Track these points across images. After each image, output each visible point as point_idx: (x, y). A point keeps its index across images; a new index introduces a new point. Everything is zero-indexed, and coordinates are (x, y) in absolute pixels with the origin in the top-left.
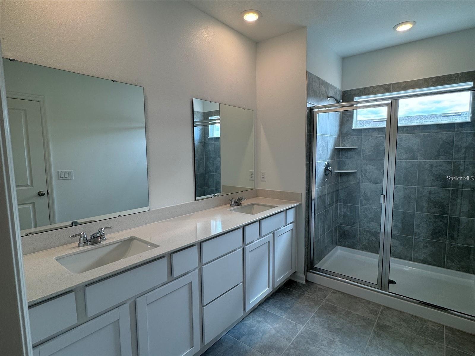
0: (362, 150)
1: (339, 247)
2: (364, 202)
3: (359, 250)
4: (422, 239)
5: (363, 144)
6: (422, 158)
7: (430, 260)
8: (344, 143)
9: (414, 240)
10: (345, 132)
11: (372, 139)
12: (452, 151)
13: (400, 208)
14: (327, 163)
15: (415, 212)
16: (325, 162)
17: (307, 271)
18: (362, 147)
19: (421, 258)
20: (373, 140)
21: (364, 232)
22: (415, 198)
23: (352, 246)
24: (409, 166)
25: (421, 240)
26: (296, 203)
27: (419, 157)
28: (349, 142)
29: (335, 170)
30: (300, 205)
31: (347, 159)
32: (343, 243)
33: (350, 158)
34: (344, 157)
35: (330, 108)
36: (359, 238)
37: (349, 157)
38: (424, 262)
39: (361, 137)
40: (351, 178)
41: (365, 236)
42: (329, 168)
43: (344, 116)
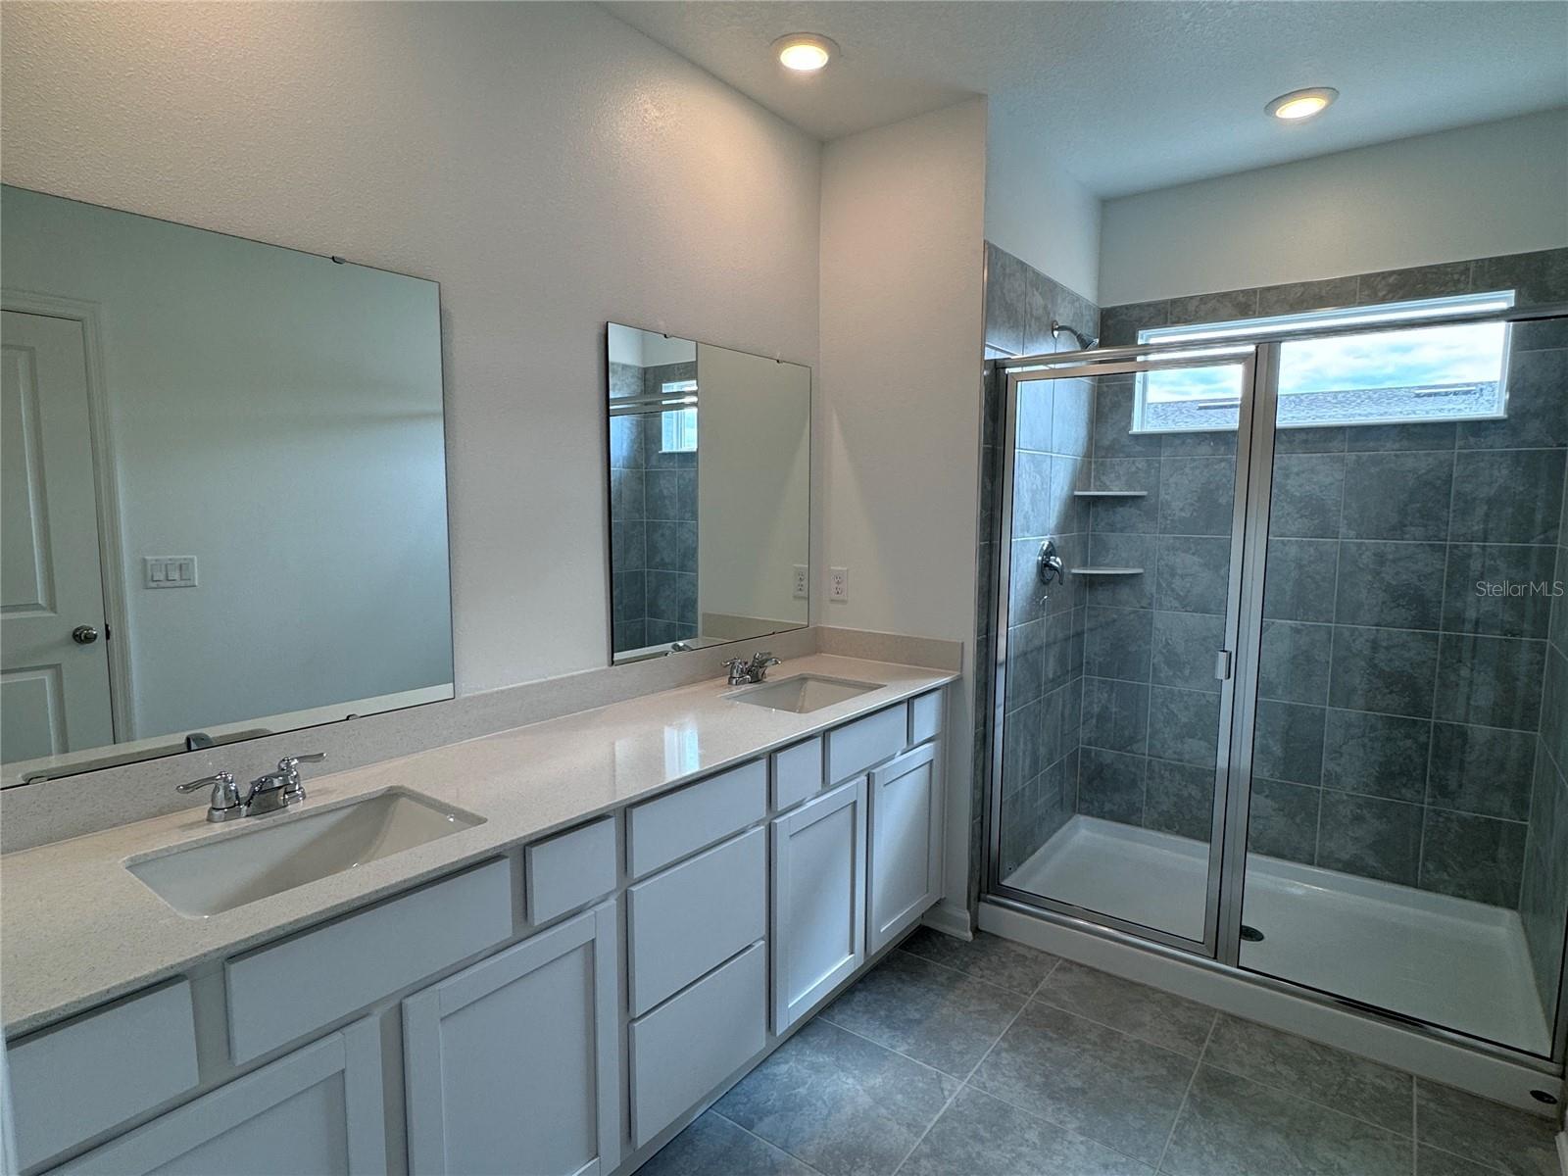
0: (1162, 503)
1: (1081, 819)
2: (1165, 672)
3: (1146, 827)
4: (1347, 795)
5: (1164, 484)
6: (1352, 533)
7: (1371, 861)
8: (1104, 478)
9: (1323, 797)
10: (1106, 443)
11: (1192, 469)
12: (1445, 514)
13: (1280, 692)
14: (1047, 543)
15: (1327, 707)
16: (1042, 540)
17: (979, 899)
18: (1162, 492)
19: (1345, 856)
20: (1197, 472)
21: (1166, 770)
22: (1328, 662)
23: (1127, 816)
24: (1310, 556)
25: (1345, 798)
26: (946, 675)
27: (1343, 530)
28: (1118, 477)
29: (1073, 567)
30: (957, 683)
31: (1113, 531)
32: (1096, 804)
33: (1122, 531)
34: (1103, 524)
35: (1058, 366)
36: (1148, 791)
37: (1118, 526)
38: (1352, 867)
39: (1159, 463)
40: (1124, 593)
41: (1166, 783)
42: (1055, 561)
43: (1105, 389)
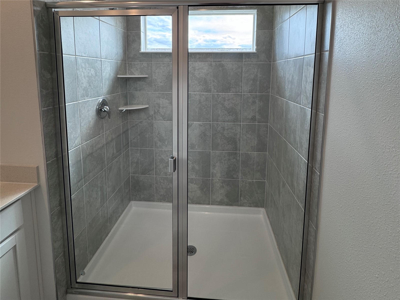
0: (154, 80)
1: (133, 203)
3: (156, 201)
4: (218, 180)
5: (154, 73)
6: (215, 91)
7: (226, 200)
8: (132, 70)
9: (211, 181)
10: (132, 56)
11: (163, 67)
12: (241, 84)
13: (197, 147)
14: (101, 100)
15: (211, 151)
16: (99, 98)
18: (153, 75)
19: (219, 200)
20: (165, 68)
21: (161, 180)
22: (211, 136)
23: (149, 199)
24: (203, 99)
27: (213, 90)
28: (137, 69)
29: (120, 107)
31: (136, 91)
32: (138, 196)
33: (140, 90)
34: (132, 88)
36: (156, 188)
37: (138, 89)
38: (221, 203)
39: (152, 64)
40: (143, 115)
41: (162, 184)
42: (106, 108)
